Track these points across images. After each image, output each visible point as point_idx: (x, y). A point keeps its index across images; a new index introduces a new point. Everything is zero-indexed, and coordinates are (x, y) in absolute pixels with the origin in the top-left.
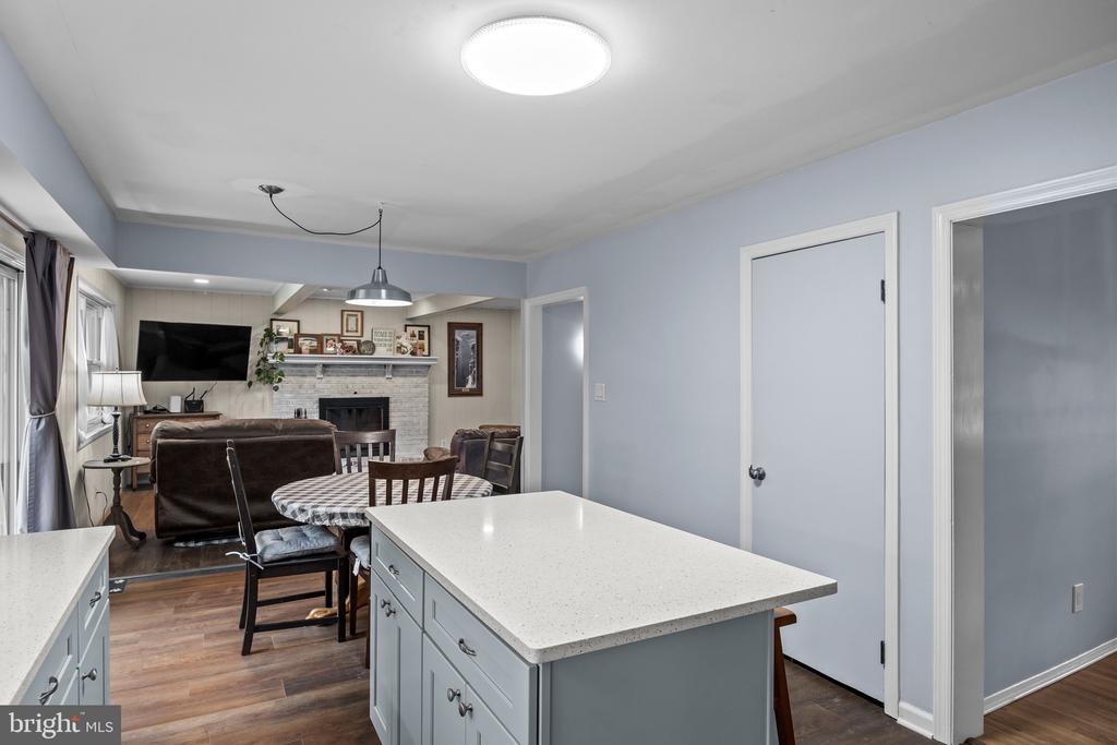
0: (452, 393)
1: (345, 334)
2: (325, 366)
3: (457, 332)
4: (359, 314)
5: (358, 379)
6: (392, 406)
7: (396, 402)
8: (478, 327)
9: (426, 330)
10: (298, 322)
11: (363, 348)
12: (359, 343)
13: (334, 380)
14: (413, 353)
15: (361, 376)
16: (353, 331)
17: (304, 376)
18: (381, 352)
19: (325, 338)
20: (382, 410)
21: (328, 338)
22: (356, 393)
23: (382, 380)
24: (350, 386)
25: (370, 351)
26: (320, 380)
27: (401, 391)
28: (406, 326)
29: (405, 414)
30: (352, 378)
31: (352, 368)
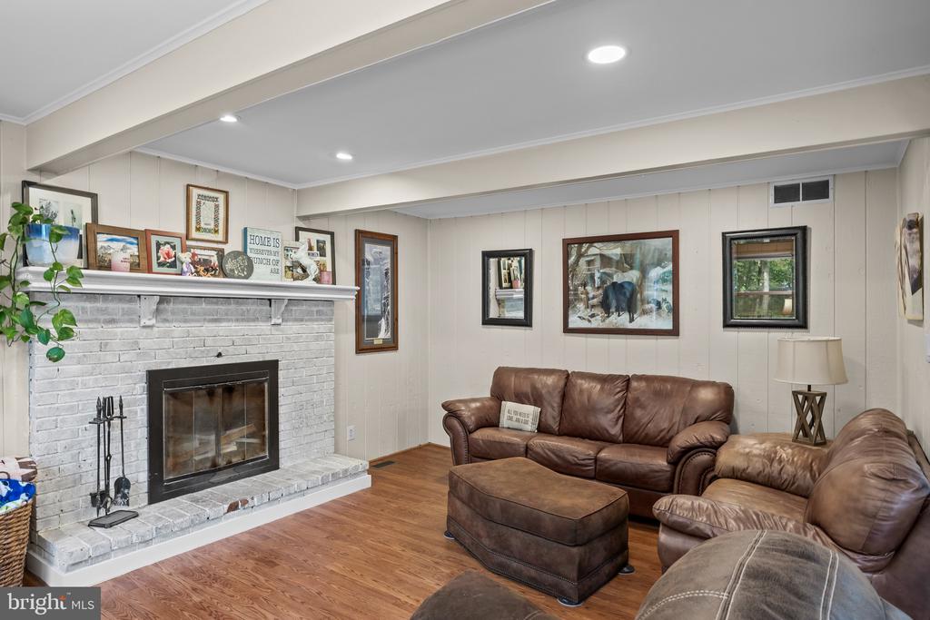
0: (361, 349)
1: (194, 234)
4: (221, 197)
5: (224, 327)
6: (282, 375)
7: (288, 367)
8: (391, 241)
9: (327, 238)
10: (94, 197)
11: (228, 266)
12: (220, 253)
13: (178, 329)
14: (317, 280)
15: (229, 320)
16: (210, 231)
17: (112, 321)
18: (261, 274)
19: (154, 239)
20: (266, 385)
21: (162, 239)
22: (219, 355)
23: (264, 327)
24: (209, 342)
25: (243, 270)
26: (148, 330)
27: (295, 347)
28: (298, 229)
29: (300, 388)
30: (212, 326)
31: (212, 303)
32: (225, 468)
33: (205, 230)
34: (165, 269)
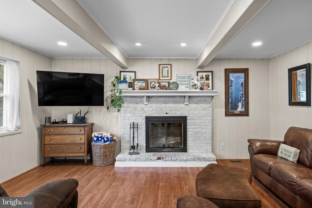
0: (227, 114)
1: (161, 78)
2: (148, 97)
3: (231, 75)
4: (169, 66)
5: (168, 105)
6: (189, 122)
7: (191, 119)
8: (245, 71)
9: (210, 74)
10: (135, 72)
11: (171, 87)
12: (169, 83)
13: (154, 106)
14: (201, 89)
15: (170, 103)
16: (166, 77)
17: (137, 103)
18: (182, 88)
19: (150, 81)
20: (183, 124)
21: (152, 81)
22: (167, 113)
23: (182, 105)
24: (164, 109)
25: (175, 88)
26: (146, 106)
27: (195, 112)
28: (198, 72)
29: (197, 127)
30: (164, 105)
31: (164, 98)
32: (167, 147)
33: (164, 77)
34: (152, 89)
